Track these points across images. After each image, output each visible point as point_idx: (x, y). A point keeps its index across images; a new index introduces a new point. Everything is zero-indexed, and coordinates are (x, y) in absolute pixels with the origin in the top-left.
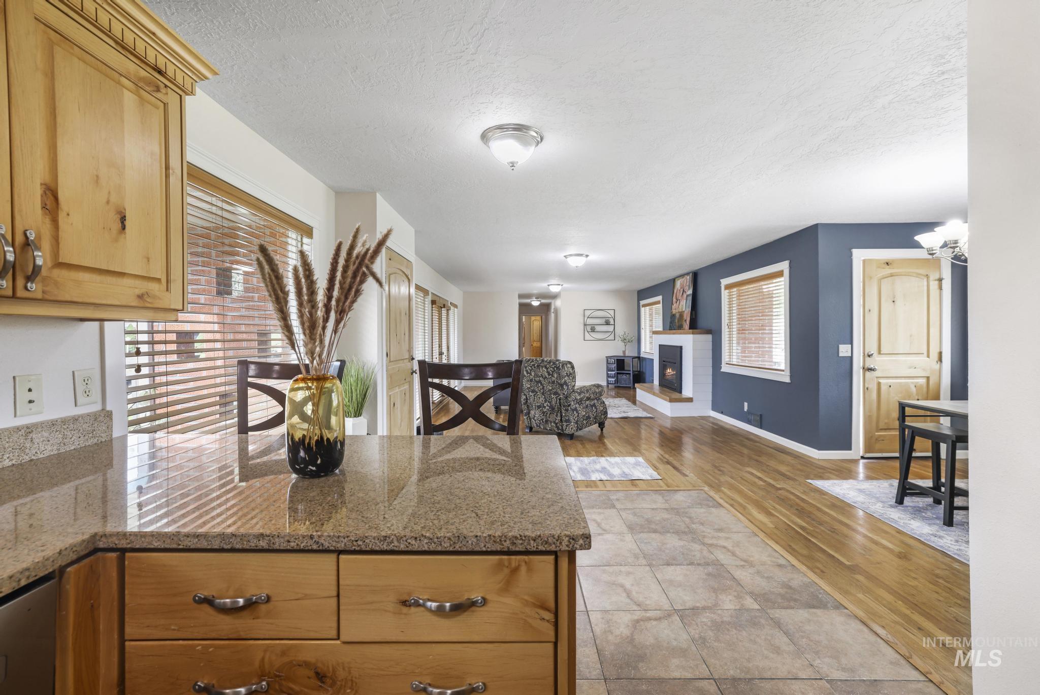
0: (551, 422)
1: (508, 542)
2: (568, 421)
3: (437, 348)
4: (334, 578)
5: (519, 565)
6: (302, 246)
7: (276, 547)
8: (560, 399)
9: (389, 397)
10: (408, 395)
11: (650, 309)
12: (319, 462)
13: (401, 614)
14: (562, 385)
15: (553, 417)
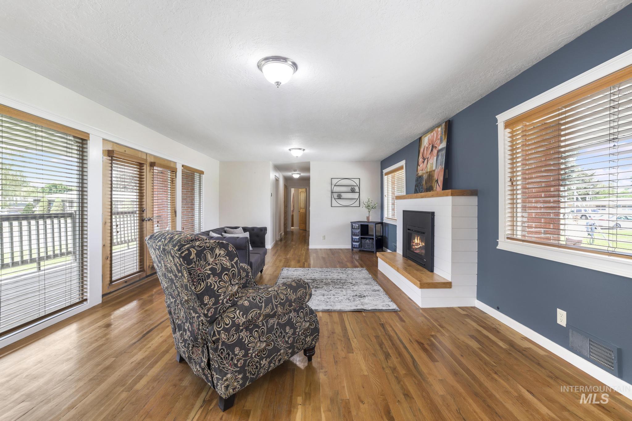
11: (393, 178)
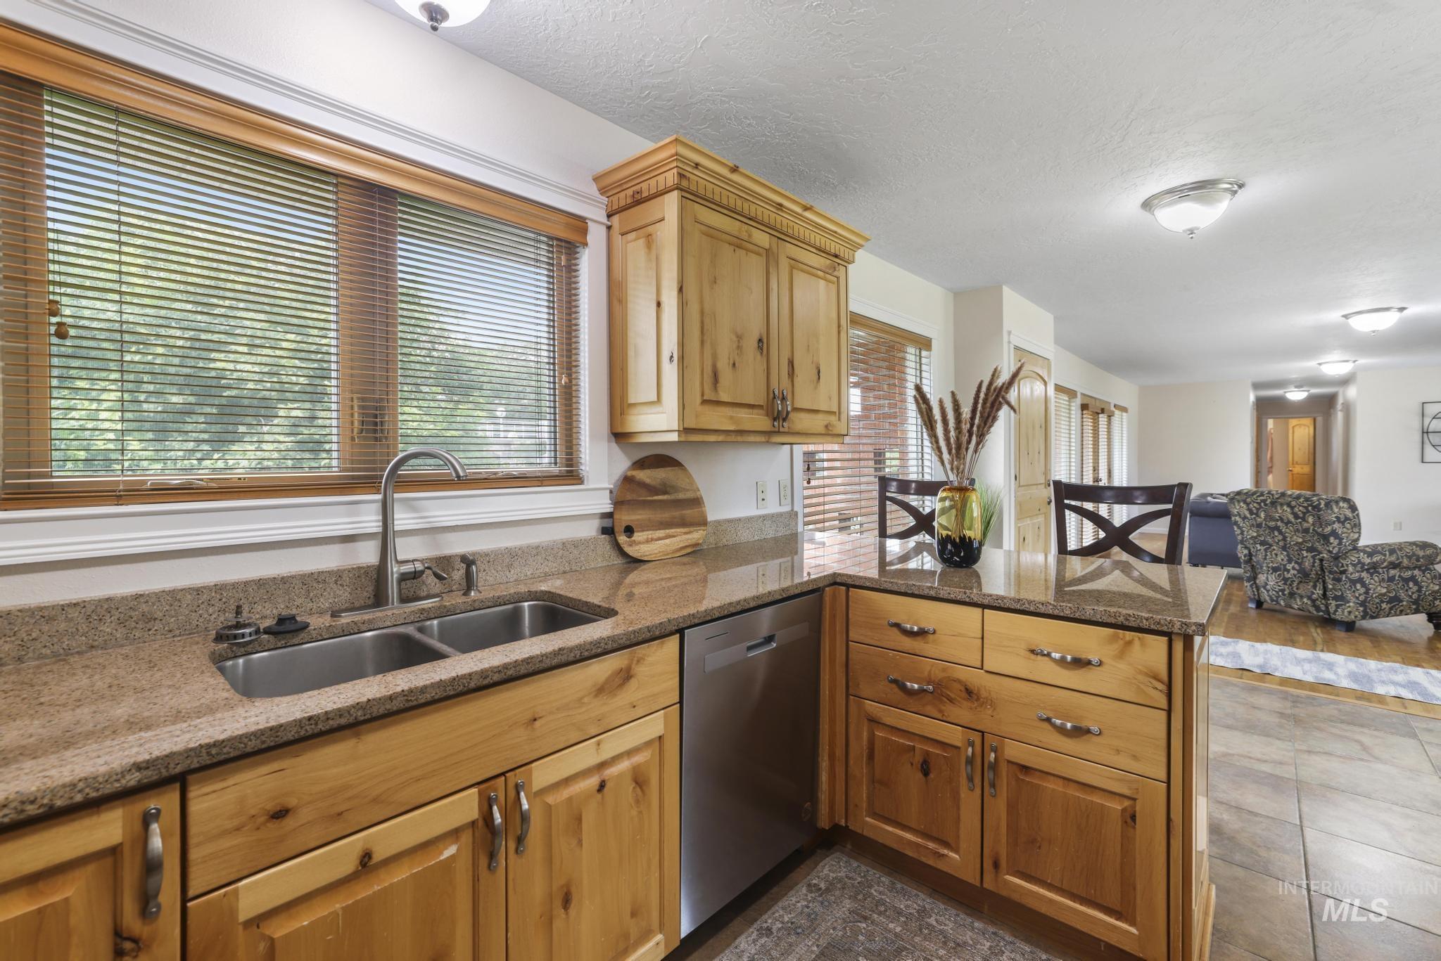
0: (1302, 597)
1: (1122, 618)
2: (1341, 598)
3: (1091, 472)
4: (980, 625)
5: (1133, 640)
6: (920, 359)
7: (941, 596)
8: (1321, 560)
9: (1018, 530)
10: (1042, 529)
12: (962, 554)
13: (1030, 659)
14: (1325, 538)
15: (1305, 589)
